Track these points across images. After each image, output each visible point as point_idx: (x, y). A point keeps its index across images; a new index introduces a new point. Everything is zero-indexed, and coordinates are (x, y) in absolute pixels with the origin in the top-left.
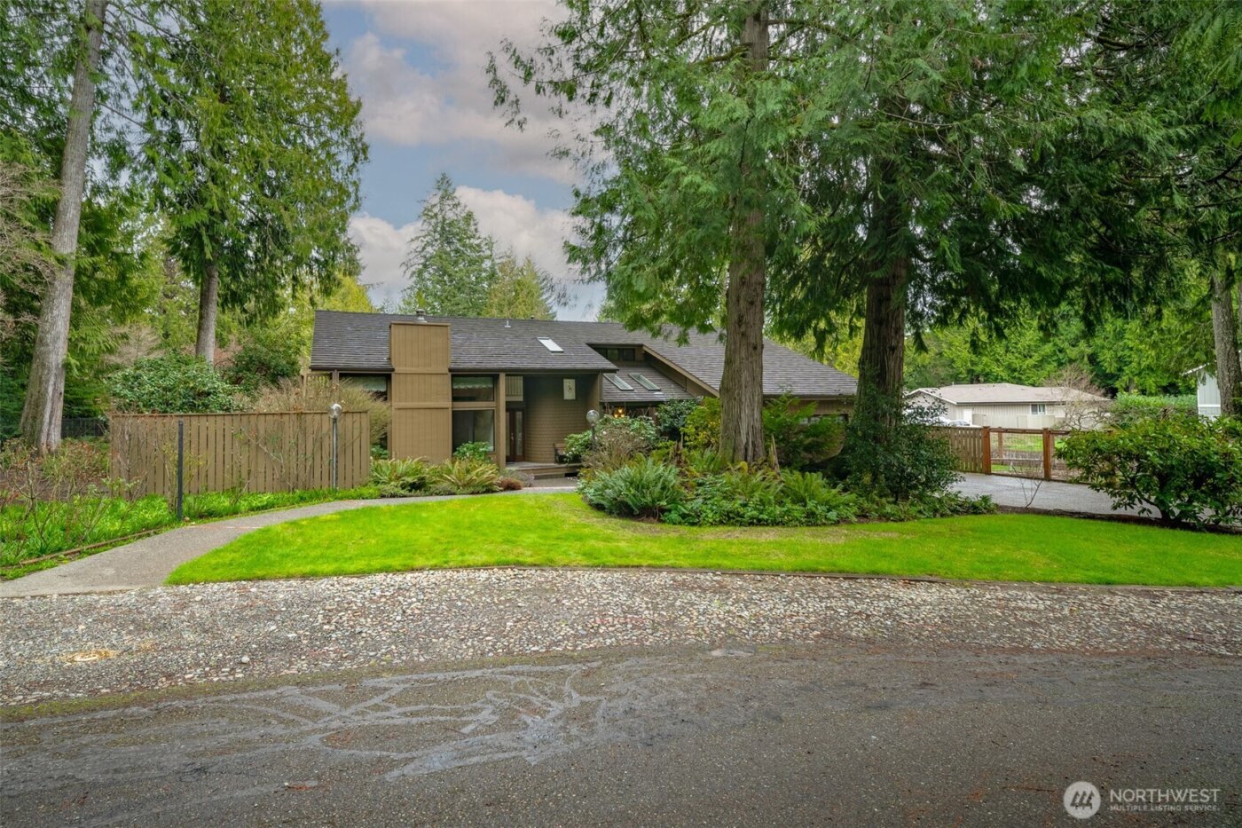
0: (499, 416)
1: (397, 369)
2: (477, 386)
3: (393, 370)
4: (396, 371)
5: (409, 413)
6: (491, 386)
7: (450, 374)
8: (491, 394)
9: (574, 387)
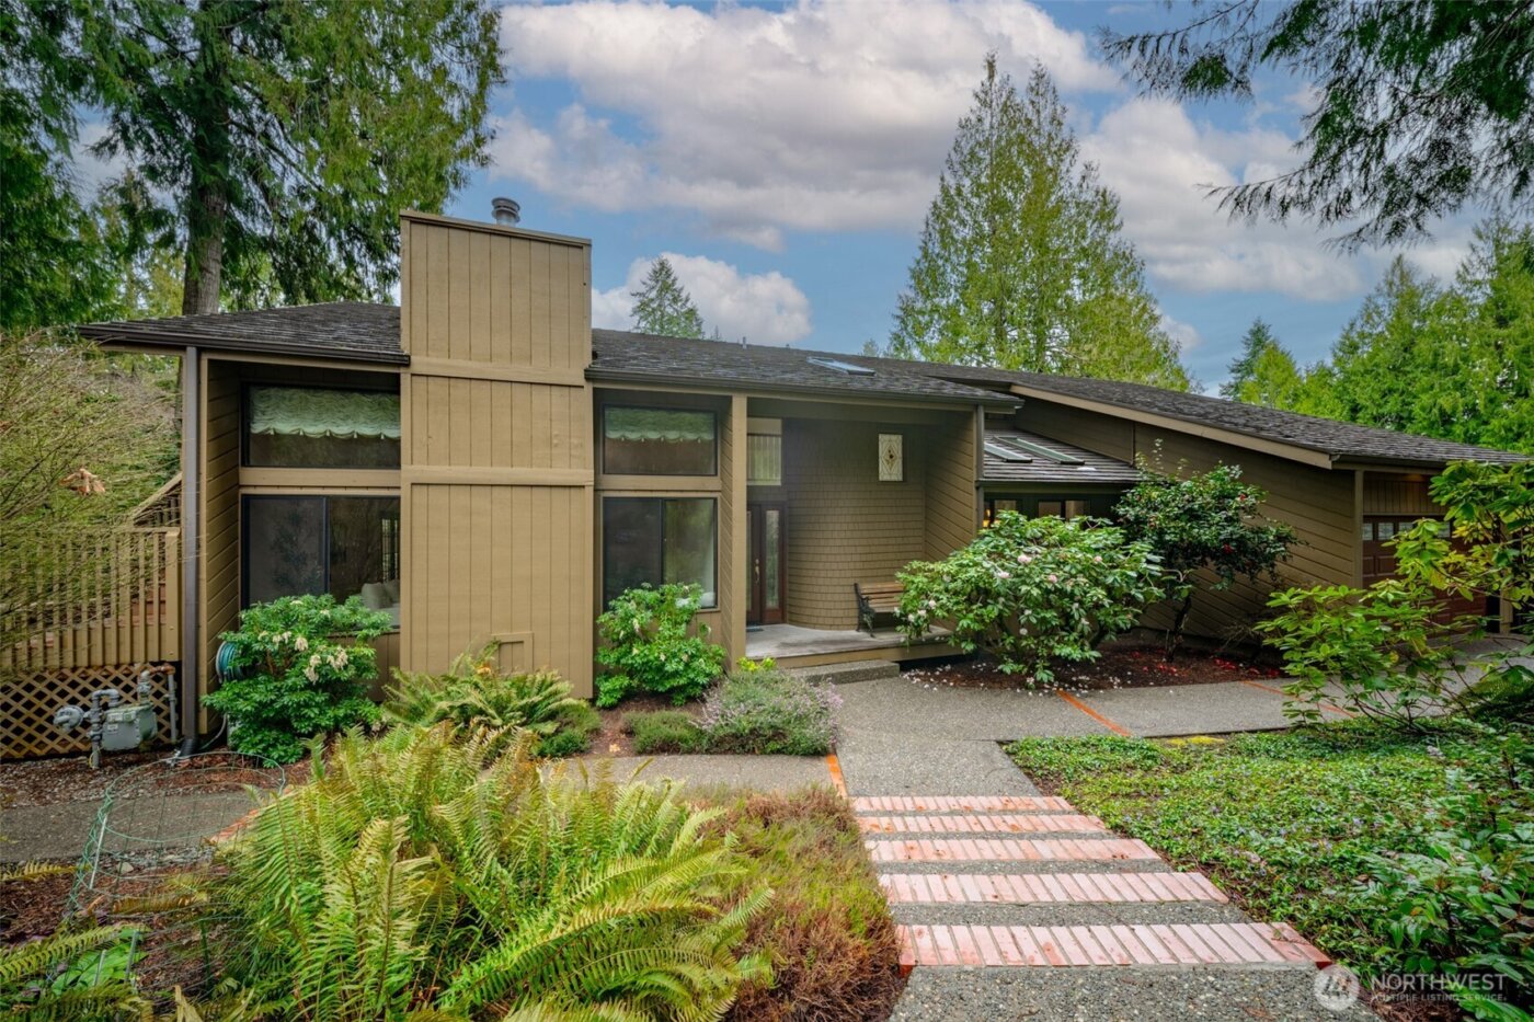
0: (729, 513)
1: (419, 363)
2: (672, 435)
3: (405, 362)
4: (417, 367)
5: (461, 497)
6: (708, 437)
7: (588, 389)
8: (709, 458)
9: (898, 453)
